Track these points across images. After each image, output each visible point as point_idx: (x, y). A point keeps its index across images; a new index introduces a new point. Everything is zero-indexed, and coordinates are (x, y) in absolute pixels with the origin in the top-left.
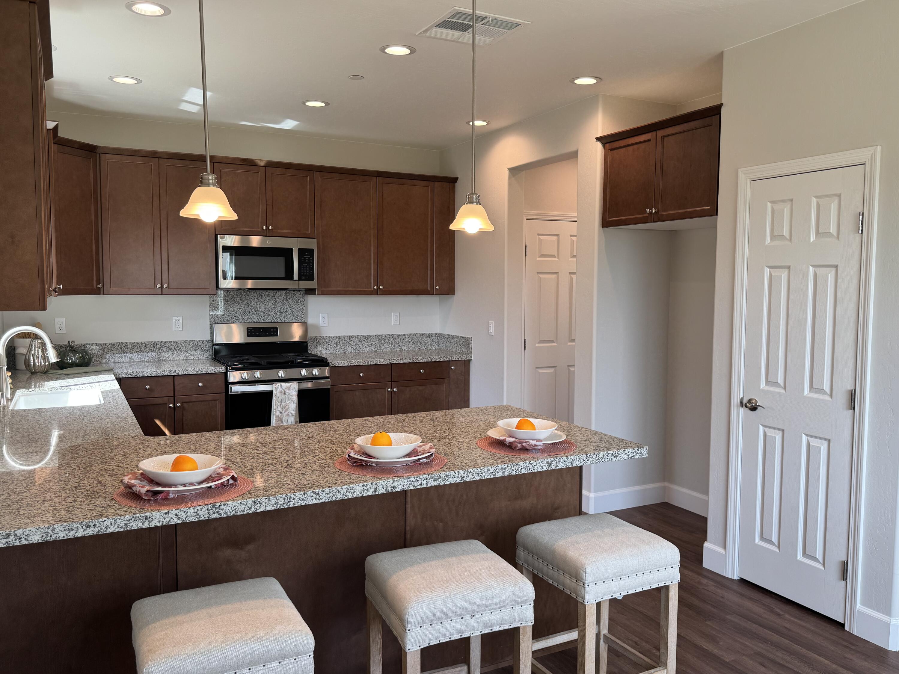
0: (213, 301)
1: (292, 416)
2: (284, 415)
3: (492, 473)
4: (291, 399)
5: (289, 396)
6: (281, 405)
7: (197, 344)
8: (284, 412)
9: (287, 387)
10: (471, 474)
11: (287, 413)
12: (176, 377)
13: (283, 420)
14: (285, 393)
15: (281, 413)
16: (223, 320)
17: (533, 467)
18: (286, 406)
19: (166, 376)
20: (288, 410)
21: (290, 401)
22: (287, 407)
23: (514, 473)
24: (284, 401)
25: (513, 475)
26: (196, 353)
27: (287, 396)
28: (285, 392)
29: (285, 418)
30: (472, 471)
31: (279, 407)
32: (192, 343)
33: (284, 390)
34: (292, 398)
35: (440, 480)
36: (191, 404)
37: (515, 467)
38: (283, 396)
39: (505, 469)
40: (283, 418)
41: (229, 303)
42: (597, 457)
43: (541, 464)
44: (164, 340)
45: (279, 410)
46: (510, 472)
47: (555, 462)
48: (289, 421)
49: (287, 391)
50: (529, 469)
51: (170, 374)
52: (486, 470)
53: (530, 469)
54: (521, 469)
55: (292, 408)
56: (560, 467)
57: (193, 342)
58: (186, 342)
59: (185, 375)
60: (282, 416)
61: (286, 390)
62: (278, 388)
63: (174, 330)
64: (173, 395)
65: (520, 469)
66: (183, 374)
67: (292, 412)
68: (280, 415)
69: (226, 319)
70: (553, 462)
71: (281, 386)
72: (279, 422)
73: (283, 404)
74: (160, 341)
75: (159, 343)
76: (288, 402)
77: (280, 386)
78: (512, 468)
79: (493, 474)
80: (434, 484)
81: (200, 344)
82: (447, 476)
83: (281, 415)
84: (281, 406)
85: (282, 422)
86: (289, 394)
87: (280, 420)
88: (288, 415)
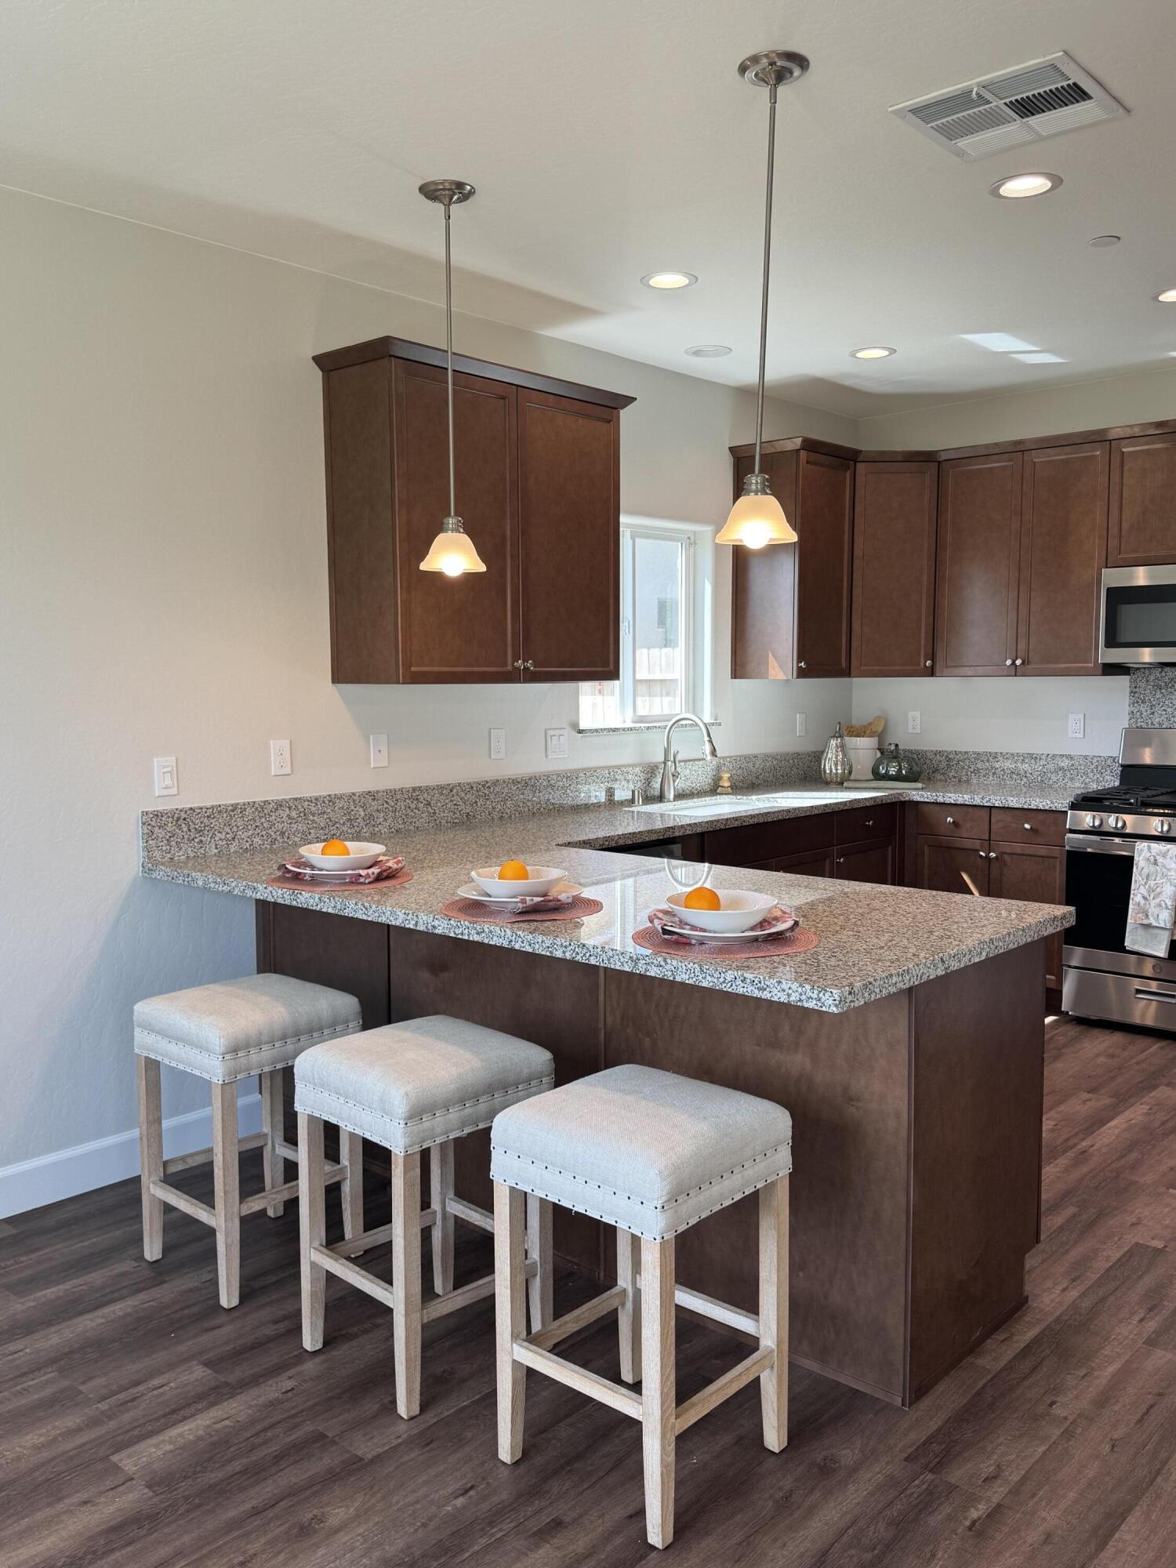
0: (1136, 687)
1: (1167, 908)
2: (1152, 905)
3: (548, 947)
4: (1166, 876)
5: (1164, 870)
6: (1146, 883)
7: (1103, 763)
8: (1152, 897)
9: (1161, 851)
10: (520, 940)
11: (1157, 901)
12: (993, 811)
13: (1150, 914)
14: (1156, 863)
15: (1145, 898)
16: (1152, 723)
17: (609, 960)
18: (1157, 887)
19: (976, 806)
20: (1161, 896)
21: (1164, 880)
22: (1159, 890)
23: (578, 958)
24: (1153, 878)
25: (578, 962)
26: (1102, 779)
27: (1159, 870)
28: (1156, 860)
29: (1153, 910)
30: (522, 936)
31: (1142, 887)
32: (1095, 759)
33: (1154, 856)
34: (1169, 874)
35: (483, 935)
36: (1015, 856)
37: (580, 949)
38: (1152, 868)
39: (566, 947)
40: (1150, 910)
41: (1164, 691)
42: (722, 978)
43: (621, 957)
44: (1051, 753)
45: (1142, 892)
46: (574, 955)
47: (644, 962)
48: (1160, 917)
49: (1160, 860)
50: (601, 960)
51: (982, 804)
52: (540, 941)
53: (603, 960)
54: (590, 955)
55: (1167, 894)
56: (652, 974)
57: (1098, 758)
58: (1086, 757)
59: (1004, 807)
60: (1148, 906)
61: (1158, 857)
62: (1142, 850)
63: (1070, 736)
64: (987, 838)
65: (588, 955)
66: (1001, 806)
67: (1167, 901)
68: (1142, 902)
69: (1157, 720)
70: (641, 961)
71: (1149, 847)
72: (1140, 915)
73: (1152, 883)
74: (1046, 753)
75: (1044, 757)
76: (1162, 881)
77: (1146, 848)
78: (577, 950)
79: (550, 949)
80: (476, 938)
81: (1109, 762)
82: (491, 932)
83: (1145, 904)
84: (1147, 887)
85: (1147, 916)
86: (1164, 866)
87: (1144, 912)
88: (1160, 905)
